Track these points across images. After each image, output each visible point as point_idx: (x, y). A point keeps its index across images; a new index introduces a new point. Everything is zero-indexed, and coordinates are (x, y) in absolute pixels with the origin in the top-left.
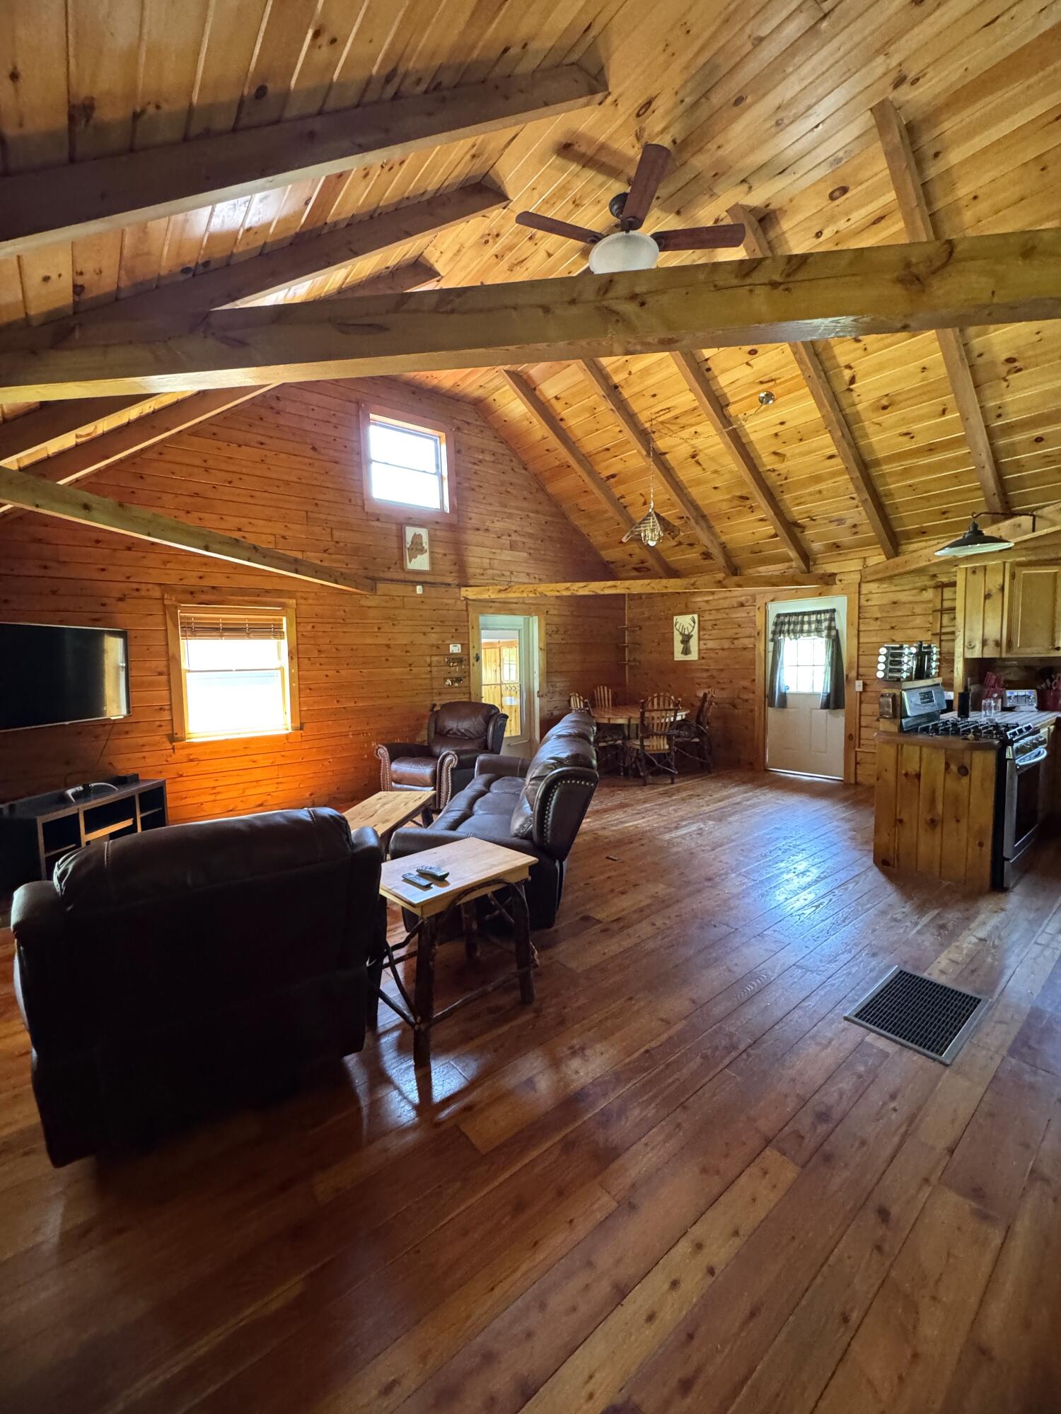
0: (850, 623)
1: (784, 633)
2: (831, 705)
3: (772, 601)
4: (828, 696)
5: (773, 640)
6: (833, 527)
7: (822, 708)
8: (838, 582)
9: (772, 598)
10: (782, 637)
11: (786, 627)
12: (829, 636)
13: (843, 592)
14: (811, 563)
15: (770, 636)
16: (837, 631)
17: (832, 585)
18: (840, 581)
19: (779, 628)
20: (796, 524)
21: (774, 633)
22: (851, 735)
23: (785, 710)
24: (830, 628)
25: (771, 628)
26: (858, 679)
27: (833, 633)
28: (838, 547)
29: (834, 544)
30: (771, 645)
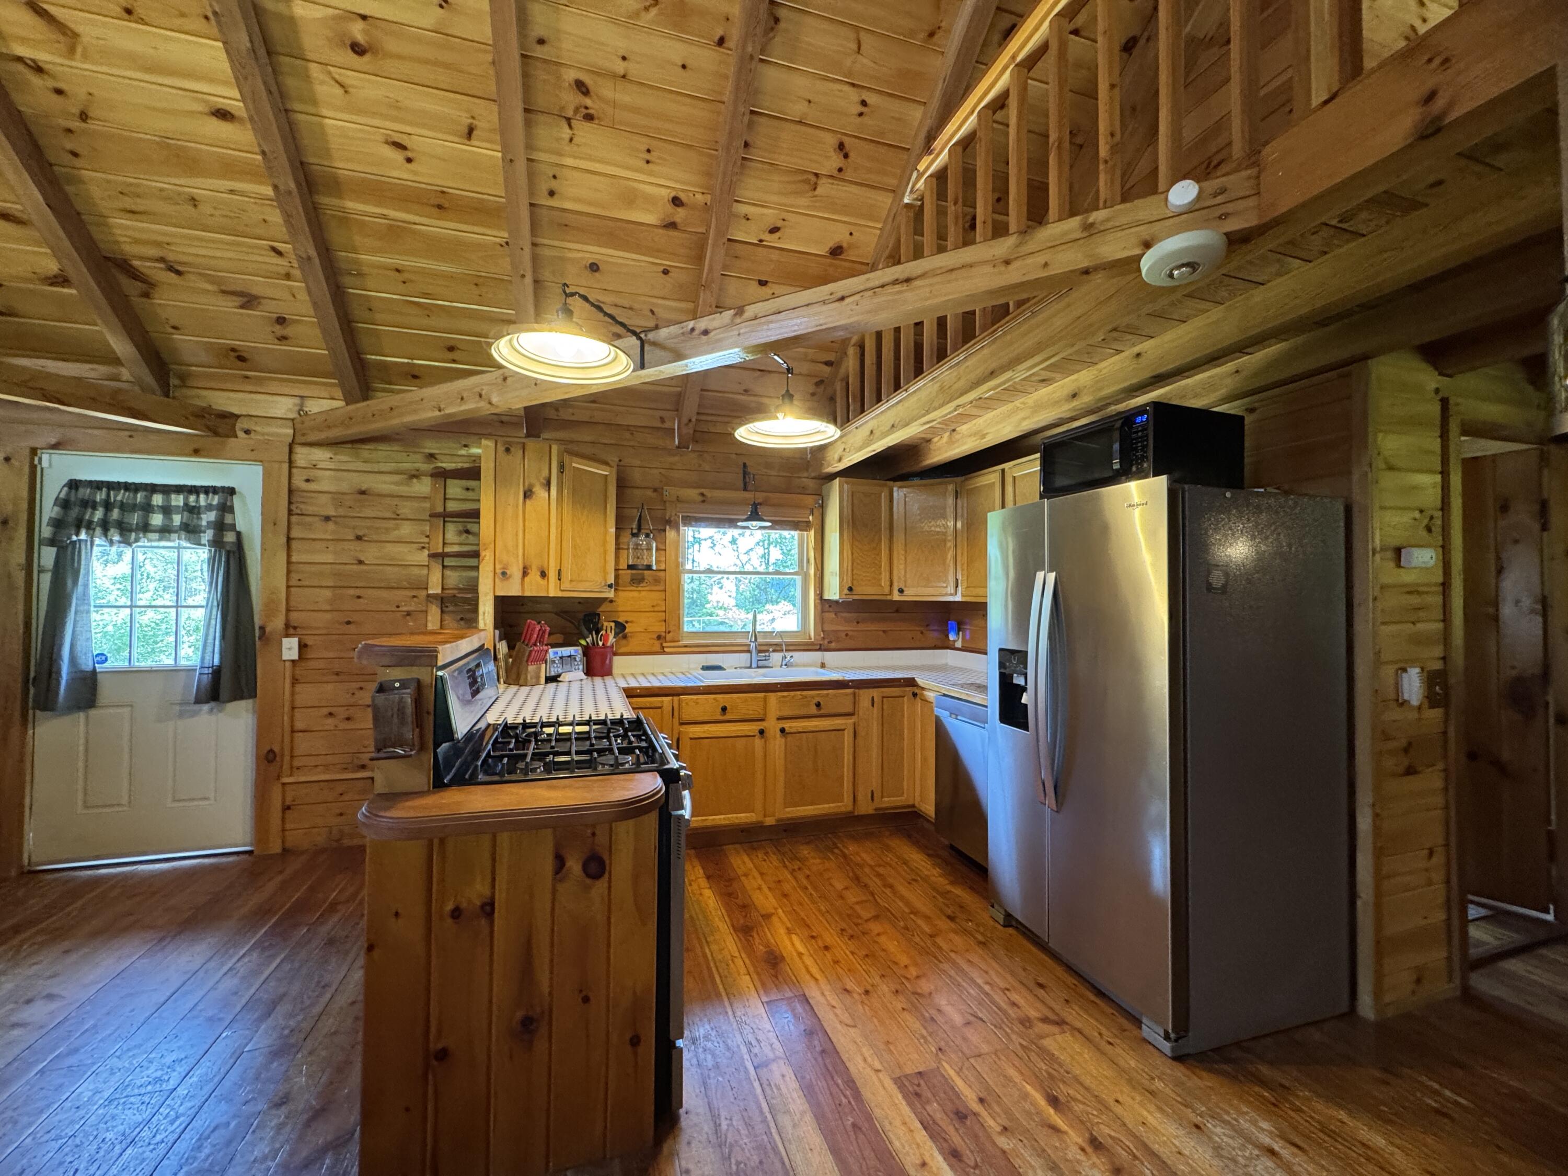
0: (269, 521)
1: (89, 527)
2: (224, 692)
3: (56, 446)
4: (217, 673)
5: (52, 542)
6: (228, 306)
7: (198, 701)
8: (241, 434)
9: (53, 441)
10: (83, 536)
11: (99, 514)
12: (217, 543)
13: (252, 455)
14: (174, 381)
15: (47, 532)
16: (239, 534)
17: (228, 436)
18: (247, 432)
19: (74, 512)
20: (125, 266)
21: (58, 524)
22: (271, 751)
23: (92, 712)
24: (220, 527)
25: (48, 510)
26: (287, 636)
27: (230, 537)
28: (241, 359)
29: (233, 350)
30: (48, 555)
